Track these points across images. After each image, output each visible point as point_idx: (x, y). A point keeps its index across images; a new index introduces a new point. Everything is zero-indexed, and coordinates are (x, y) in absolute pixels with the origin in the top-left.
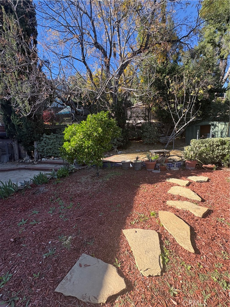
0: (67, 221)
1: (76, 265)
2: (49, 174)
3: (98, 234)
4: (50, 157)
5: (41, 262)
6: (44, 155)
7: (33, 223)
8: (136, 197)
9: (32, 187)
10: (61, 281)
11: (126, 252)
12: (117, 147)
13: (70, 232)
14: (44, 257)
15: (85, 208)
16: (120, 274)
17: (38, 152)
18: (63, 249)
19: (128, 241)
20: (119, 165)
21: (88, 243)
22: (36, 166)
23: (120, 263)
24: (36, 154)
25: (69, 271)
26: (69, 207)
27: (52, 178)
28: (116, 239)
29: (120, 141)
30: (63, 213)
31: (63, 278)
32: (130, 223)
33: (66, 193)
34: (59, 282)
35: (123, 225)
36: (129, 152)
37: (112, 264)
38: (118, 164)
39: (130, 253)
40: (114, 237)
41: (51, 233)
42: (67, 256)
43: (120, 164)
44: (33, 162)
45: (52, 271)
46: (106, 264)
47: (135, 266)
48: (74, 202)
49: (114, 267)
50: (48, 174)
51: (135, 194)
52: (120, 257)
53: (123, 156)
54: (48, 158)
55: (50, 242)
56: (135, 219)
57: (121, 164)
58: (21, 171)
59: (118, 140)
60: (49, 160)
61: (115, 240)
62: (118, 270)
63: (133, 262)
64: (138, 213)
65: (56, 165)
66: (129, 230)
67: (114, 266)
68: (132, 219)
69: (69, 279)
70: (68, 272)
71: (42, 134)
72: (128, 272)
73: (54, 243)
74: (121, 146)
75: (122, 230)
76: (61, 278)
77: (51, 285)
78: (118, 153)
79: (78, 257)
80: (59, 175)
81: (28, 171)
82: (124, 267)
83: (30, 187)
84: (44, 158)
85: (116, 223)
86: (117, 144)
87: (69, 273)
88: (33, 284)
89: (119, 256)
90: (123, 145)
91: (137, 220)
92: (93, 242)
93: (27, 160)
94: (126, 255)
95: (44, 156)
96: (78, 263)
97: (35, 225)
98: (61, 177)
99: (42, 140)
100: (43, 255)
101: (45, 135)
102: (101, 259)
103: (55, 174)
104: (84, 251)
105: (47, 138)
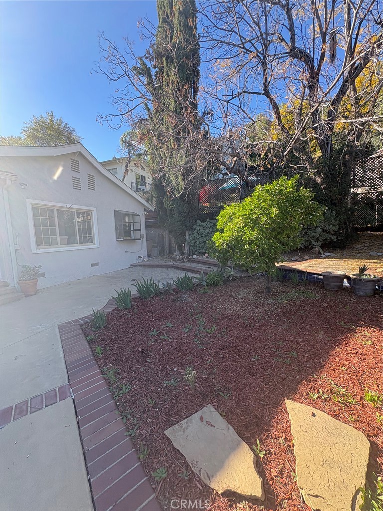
0: (203, 350)
1: (196, 416)
2: (197, 278)
3: (241, 387)
4: (204, 253)
5: (159, 389)
6: (196, 251)
7: (164, 338)
8: (338, 349)
9: (174, 292)
10: (174, 425)
11: (282, 441)
12: (320, 243)
13: (202, 366)
14: (165, 385)
15: (232, 339)
16: (257, 469)
17: (190, 245)
18: (187, 386)
19: (290, 424)
20: (318, 279)
21: (221, 393)
22: (185, 265)
23: (264, 452)
24: (187, 248)
25: (186, 418)
26: (209, 331)
27: (200, 285)
28: (269, 408)
29: (330, 232)
30: (200, 337)
31: (177, 422)
32: (307, 394)
33: (211, 310)
34: (171, 425)
35: (292, 391)
36: (349, 256)
37: (250, 444)
38: (314, 278)
39: (289, 446)
40: (266, 404)
41: (179, 359)
42: (189, 397)
43: (319, 277)
44: (183, 259)
45: (168, 406)
46: (240, 439)
47: (292, 473)
48: (219, 325)
49: (250, 451)
50: (195, 278)
51: (338, 343)
52: (267, 442)
53: (331, 263)
54: (200, 255)
55: (175, 369)
56: (321, 391)
57: (322, 277)
58: (169, 269)
59: (323, 230)
60: (201, 258)
61: (266, 409)
62: (257, 461)
63: (291, 466)
64: (333, 383)
65: (210, 267)
66: (298, 404)
67: (252, 449)
68: (313, 389)
69: (183, 427)
70: (184, 418)
71: (196, 221)
72: (276, 476)
73: (180, 373)
74: (331, 242)
75: (285, 398)
76: (175, 421)
77: (162, 423)
78: (322, 255)
79: (201, 406)
80: (208, 281)
81: (175, 270)
82: (270, 462)
83: (171, 292)
84: (196, 254)
85: (278, 382)
86: (320, 238)
87: (186, 420)
88: (146, 410)
89: (266, 439)
90: (335, 240)
91: (325, 395)
92: (229, 395)
93: (176, 256)
94: (280, 445)
95: (196, 253)
96: (200, 413)
97: (165, 341)
98: (211, 285)
99: (196, 229)
100: (164, 382)
101: (199, 222)
102: (234, 427)
103: (204, 279)
104: (212, 402)
105: (201, 225)
